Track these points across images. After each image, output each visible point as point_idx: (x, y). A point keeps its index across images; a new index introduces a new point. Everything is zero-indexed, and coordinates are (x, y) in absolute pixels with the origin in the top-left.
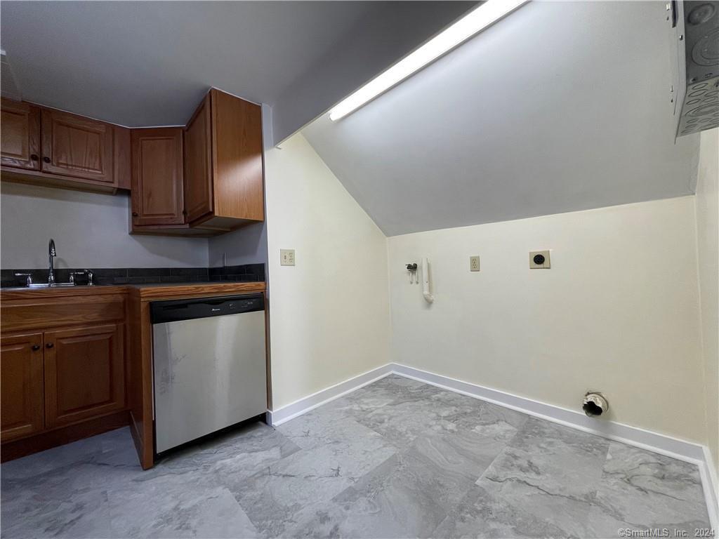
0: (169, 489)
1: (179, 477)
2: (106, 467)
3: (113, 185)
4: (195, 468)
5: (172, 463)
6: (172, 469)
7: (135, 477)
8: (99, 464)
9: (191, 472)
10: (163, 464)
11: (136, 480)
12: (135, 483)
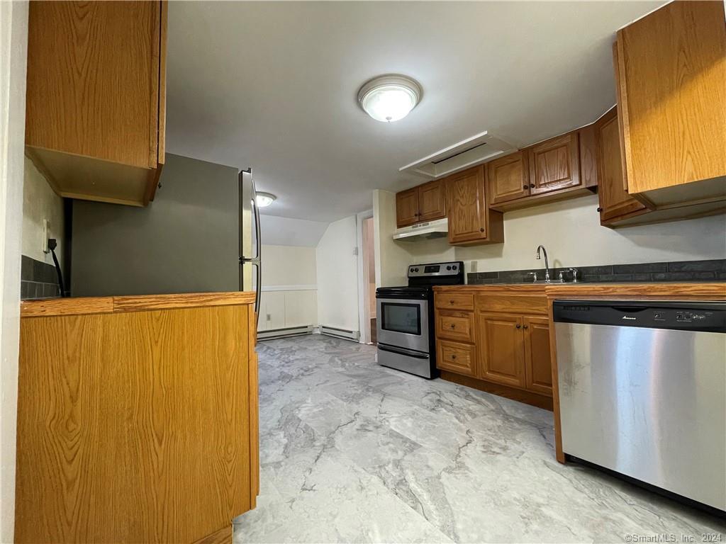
0: (554, 489)
1: (572, 489)
2: (542, 438)
3: (581, 187)
4: (592, 496)
5: (581, 475)
6: (576, 479)
7: (548, 460)
8: (542, 434)
9: (585, 495)
10: (575, 469)
11: (545, 463)
12: (542, 463)
